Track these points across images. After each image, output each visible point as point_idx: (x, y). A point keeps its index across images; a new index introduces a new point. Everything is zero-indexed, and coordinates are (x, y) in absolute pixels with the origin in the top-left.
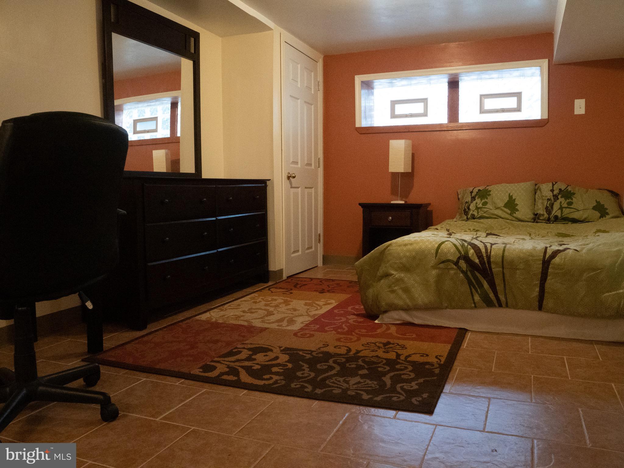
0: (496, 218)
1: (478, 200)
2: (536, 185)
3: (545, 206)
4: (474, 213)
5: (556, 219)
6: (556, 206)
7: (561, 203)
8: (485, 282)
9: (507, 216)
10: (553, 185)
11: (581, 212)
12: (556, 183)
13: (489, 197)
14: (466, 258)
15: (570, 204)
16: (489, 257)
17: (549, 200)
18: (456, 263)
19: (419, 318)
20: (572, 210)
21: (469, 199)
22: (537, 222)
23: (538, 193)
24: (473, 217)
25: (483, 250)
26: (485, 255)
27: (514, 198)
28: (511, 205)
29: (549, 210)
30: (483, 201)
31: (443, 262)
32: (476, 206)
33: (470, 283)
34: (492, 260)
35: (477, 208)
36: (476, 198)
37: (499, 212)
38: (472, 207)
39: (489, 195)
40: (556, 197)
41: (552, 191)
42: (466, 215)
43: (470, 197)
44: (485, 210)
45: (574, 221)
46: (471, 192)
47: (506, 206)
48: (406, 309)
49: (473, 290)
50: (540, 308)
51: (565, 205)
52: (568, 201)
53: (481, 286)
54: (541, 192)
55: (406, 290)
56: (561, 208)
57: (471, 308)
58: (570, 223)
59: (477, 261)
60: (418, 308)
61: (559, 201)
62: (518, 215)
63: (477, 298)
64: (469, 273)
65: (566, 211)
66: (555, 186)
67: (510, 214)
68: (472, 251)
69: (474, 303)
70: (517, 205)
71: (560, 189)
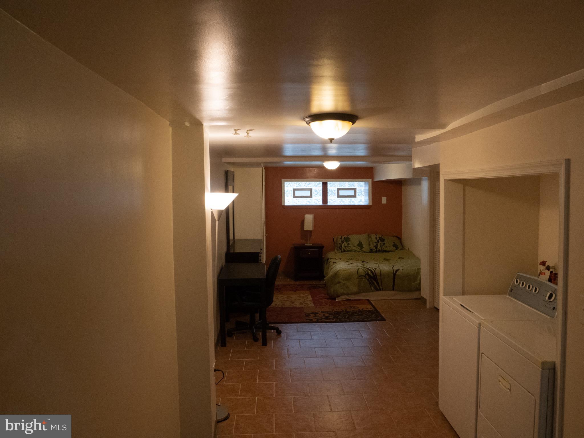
0: (355, 251)
1: (345, 243)
2: (369, 235)
3: (374, 245)
4: (344, 249)
5: (379, 251)
6: (379, 246)
7: (380, 244)
8: (375, 282)
9: (359, 250)
10: (376, 235)
11: (388, 248)
12: (377, 234)
13: (350, 241)
14: (368, 274)
15: (384, 244)
16: (376, 273)
17: (375, 242)
18: (365, 276)
19: (352, 297)
20: (385, 247)
21: (340, 242)
22: (372, 253)
23: (370, 238)
24: (344, 251)
25: (373, 271)
26: (374, 273)
27: (361, 241)
28: (360, 245)
29: (376, 247)
30: (347, 243)
31: (360, 276)
32: (345, 246)
33: (370, 283)
34: (377, 274)
35: (345, 247)
36: (344, 241)
37: (355, 248)
38: (343, 246)
39: (350, 240)
40: (378, 241)
41: (376, 238)
42: (341, 250)
43: (341, 241)
44: (349, 247)
45: (386, 251)
46: (341, 239)
47: (358, 245)
48: (347, 294)
49: (371, 285)
50: (393, 290)
51: (382, 245)
52: (383, 243)
53: (373, 283)
54: (371, 239)
55: (347, 287)
56: (381, 246)
57: (371, 292)
58: (384, 252)
59: (372, 275)
60: (352, 294)
61: (379, 243)
62: (364, 249)
63: (373, 288)
64: (369, 280)
65: (383, 247)
66: (377, 236)
67: (361, 249)
68: (369, 272)
69: (372, 290)
70: (363, 245)
71: (379, 238)
